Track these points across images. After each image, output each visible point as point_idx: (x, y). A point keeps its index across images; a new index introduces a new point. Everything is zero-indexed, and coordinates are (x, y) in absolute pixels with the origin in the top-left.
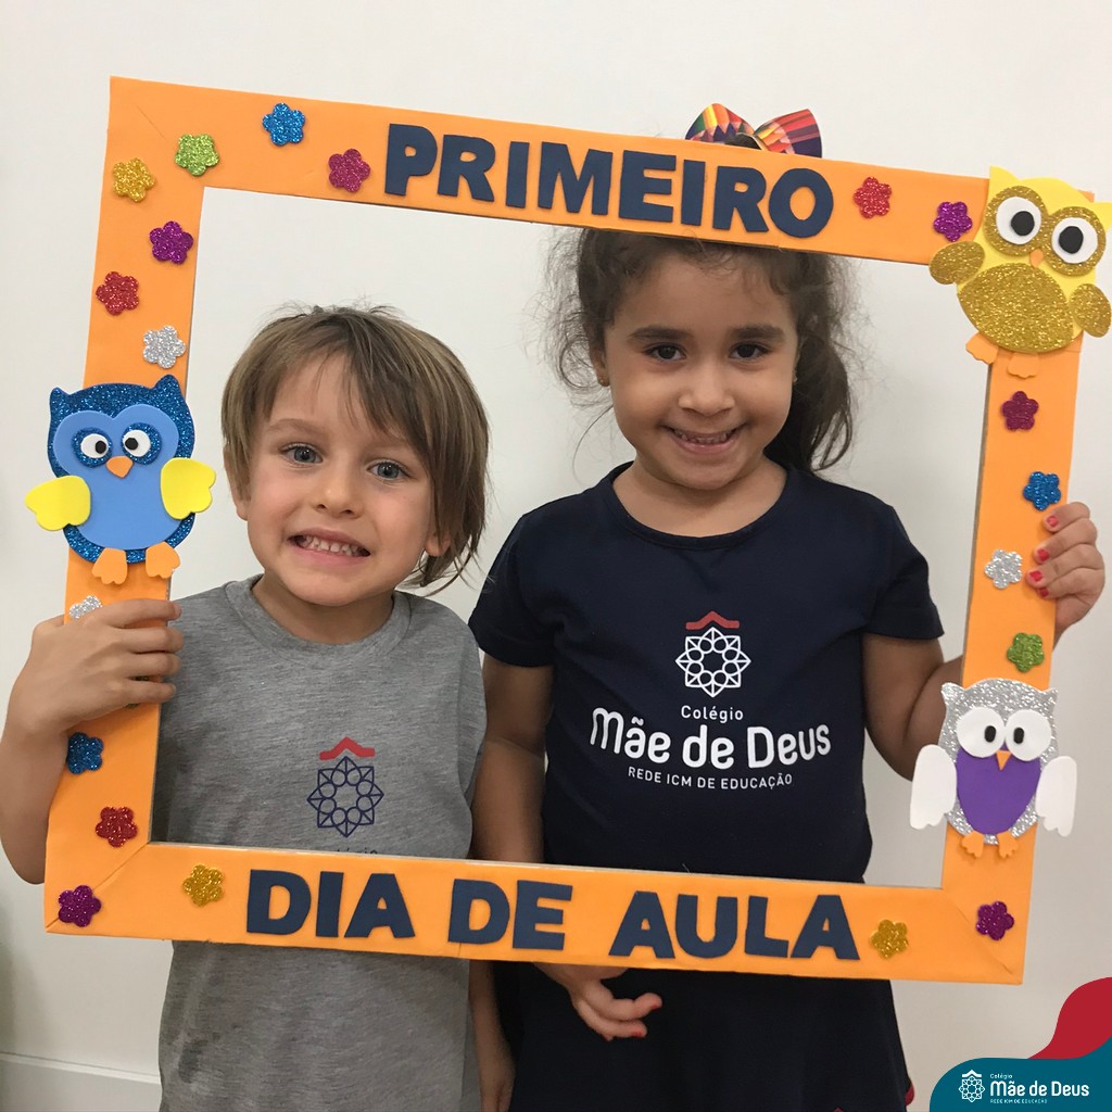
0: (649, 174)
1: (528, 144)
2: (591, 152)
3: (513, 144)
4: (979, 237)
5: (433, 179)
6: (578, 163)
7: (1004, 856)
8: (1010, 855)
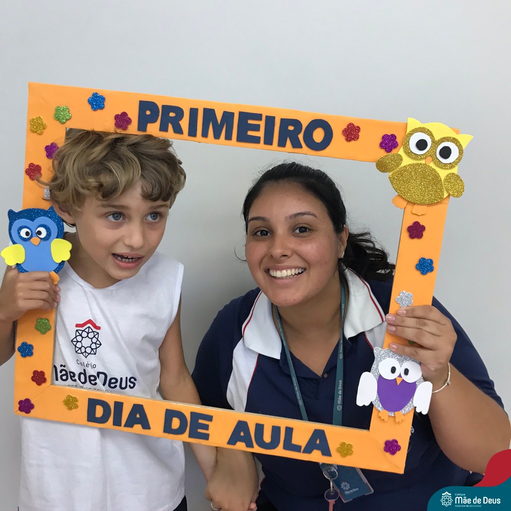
0: (250, 122)
1: (198, 109)
2: (225, 113)
3: (191, 109)
4: (401, 151)
5: (157, 124)
6: (219, 117)
7: (397, 422)
8: (400, 421)
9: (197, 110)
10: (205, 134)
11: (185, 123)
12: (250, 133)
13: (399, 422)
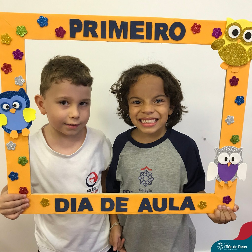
0: (137, 27)
2: (122, 22)
3: (102, 22)
4: (223, 37)
5: (82, 33)
6: (119, 25)
7: (229, 186)
9: (105, 22)
10: (111, 36)
11: (98, 31)
12: (138, 33)
13: (230, 186)
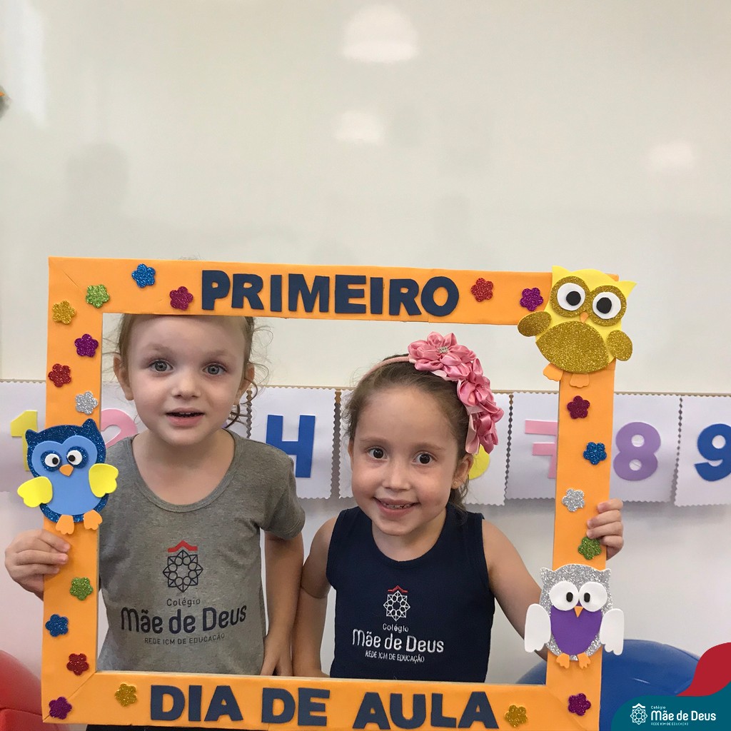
0: (351, 287)
1: (281, 275)
2: (317, 277)
3: (273, 277)
4: (548, 309)
5: (228, 300)
6: (310, 284)
7: (582, 667)
8: (586, 666)
9: (280, 277)
10: (293, 307)
11: (265, 296)
12: (352, 301)
13: (584, 667)
